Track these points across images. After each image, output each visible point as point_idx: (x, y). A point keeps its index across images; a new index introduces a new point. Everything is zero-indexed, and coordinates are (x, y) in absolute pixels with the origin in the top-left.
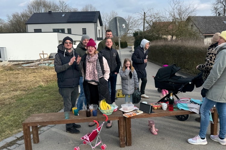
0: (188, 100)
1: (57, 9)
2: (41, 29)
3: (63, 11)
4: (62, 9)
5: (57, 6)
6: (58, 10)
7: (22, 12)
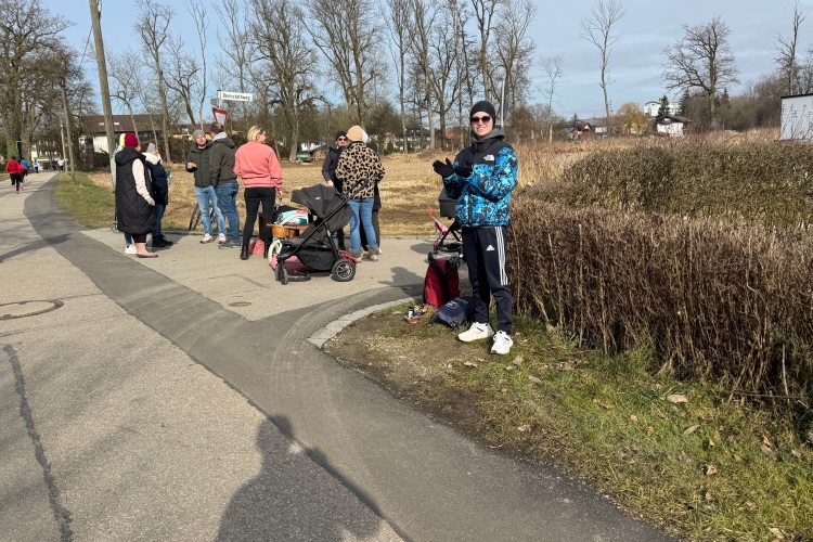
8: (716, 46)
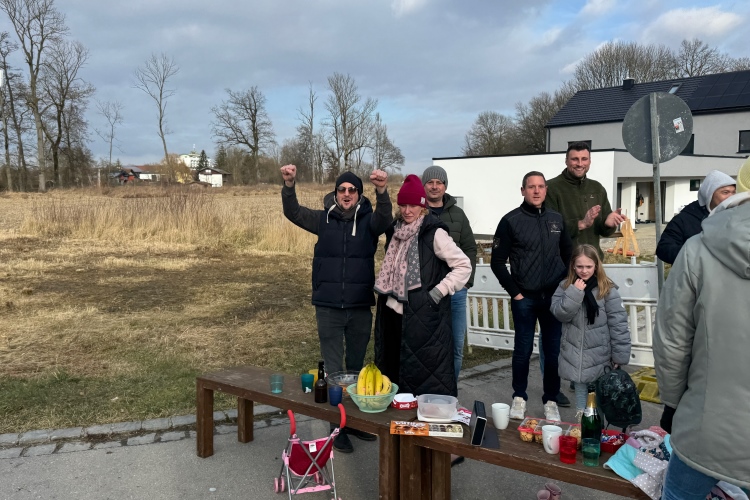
0: (654, 439)
1: (672, 71)
2: (590, 142)
3: (695, 74)
4: (689, 66)
5: (674, 61)
6: (676, 74)
7: (559, 90)
8: (256, 111)
